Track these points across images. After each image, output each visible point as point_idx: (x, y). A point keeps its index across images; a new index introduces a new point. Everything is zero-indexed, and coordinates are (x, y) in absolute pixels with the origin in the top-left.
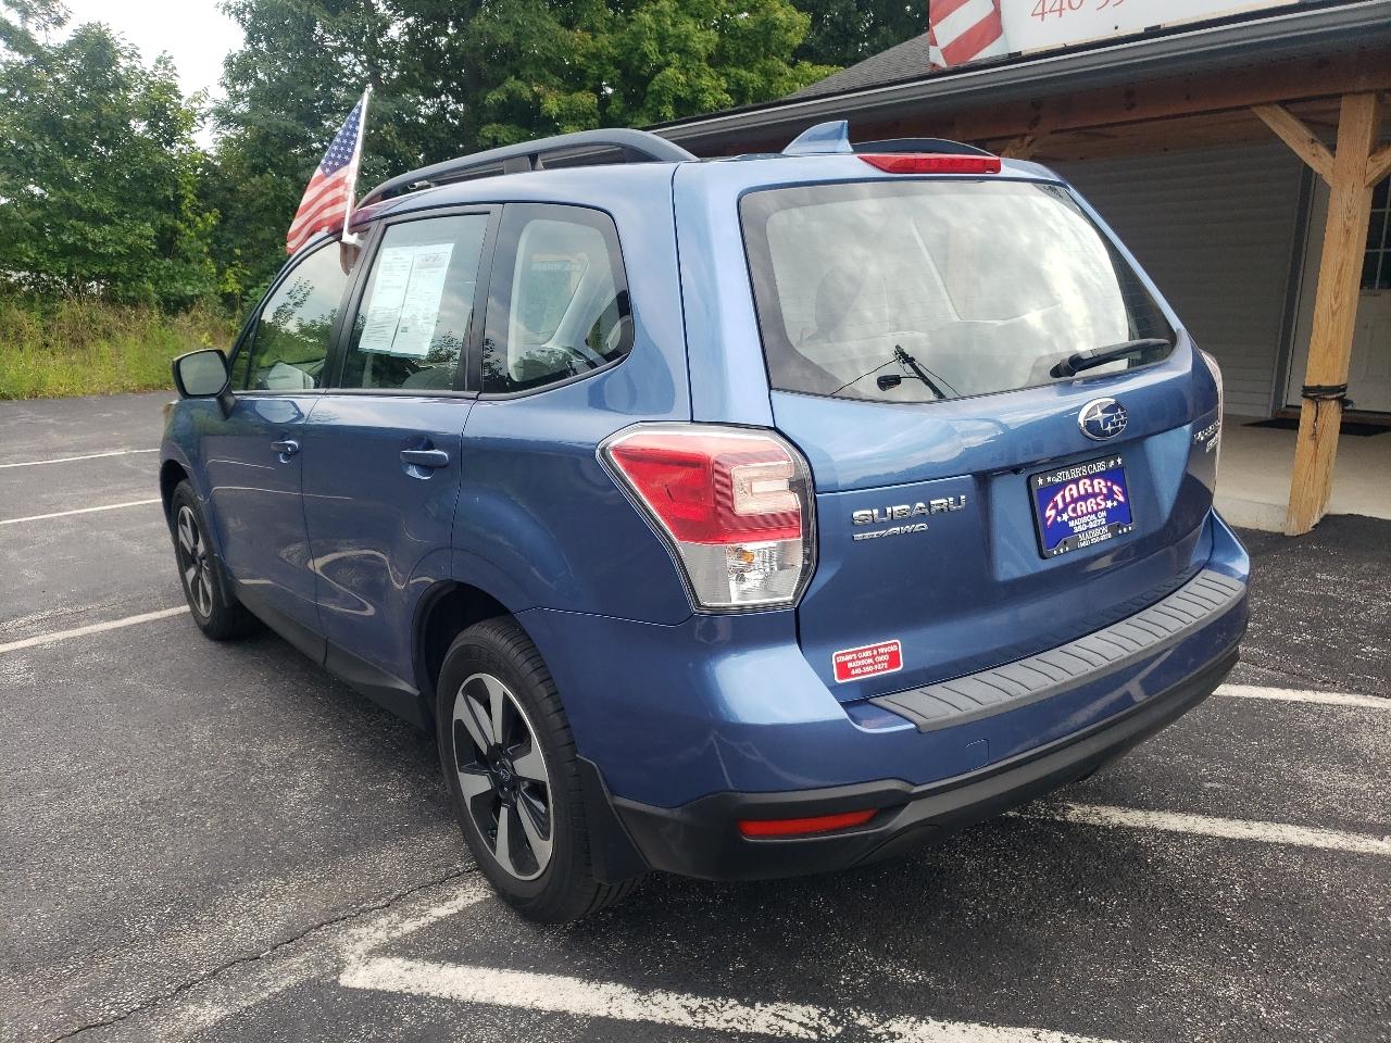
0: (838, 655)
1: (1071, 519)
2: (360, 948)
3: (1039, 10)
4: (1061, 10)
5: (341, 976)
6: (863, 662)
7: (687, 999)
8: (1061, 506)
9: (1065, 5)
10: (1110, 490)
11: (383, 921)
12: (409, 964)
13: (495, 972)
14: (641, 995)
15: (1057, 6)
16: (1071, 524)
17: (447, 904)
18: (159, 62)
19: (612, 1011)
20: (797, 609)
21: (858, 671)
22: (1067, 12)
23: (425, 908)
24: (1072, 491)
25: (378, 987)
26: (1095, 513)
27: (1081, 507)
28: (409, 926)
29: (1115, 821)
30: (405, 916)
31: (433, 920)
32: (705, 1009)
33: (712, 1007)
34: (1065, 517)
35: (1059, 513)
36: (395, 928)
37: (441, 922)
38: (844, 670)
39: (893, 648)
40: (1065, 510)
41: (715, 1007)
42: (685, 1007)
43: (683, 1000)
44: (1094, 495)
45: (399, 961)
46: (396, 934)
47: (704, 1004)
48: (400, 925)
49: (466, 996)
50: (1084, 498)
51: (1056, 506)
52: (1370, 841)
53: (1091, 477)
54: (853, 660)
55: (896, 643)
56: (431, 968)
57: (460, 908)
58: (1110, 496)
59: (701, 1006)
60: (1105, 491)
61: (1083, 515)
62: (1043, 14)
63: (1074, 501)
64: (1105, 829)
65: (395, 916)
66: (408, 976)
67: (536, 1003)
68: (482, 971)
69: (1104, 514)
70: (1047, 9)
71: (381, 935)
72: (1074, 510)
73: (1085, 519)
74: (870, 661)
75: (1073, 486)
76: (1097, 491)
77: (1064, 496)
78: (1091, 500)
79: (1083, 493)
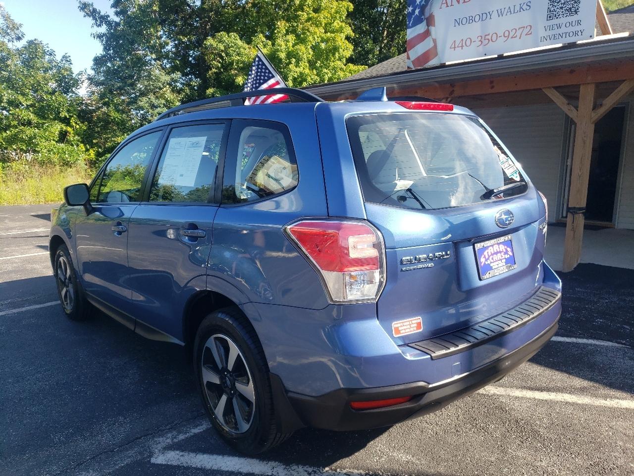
0: (395, 324)
1: (491, 263)
2: (160, 447)
3: (453, 46)
4: (462, 46)
5: (152, 459)
6: (405, 327)
7: (307, 468)
8: (487, 257)
9: (464, 44)
10: (506, 249)
11: (170, 435)
12: (181, 453)
13: (221, 457)
14: (286, 466)
15: (460, 45)
16: (491, 265)
17: (199, 428)
18: (63, 57)
19: (273, 473)
20: (377, 303)
21: (404, 331)
22: (465, 47)
23: (188, 429)
24: (491, 250)
25: (169, 463)
26: (501, 260)
27: (495, 257)
28: (181, 437)
29: (492, 392)
30: (179, 432)
31: (192, 434)
32: (315, 472)
33: (318, 471)
34: (489, 262)
35: (486, 260)
36: (175, 438)
37: (195, 435)
38: (398, 331)
39: (419, 321)
40: (488, 259)
41: (320, 471)
42: (306, 471)
43: (305, 468)
44: (500, 252)
45: (178, 452)
46: (175, 440)
47: (315, 470)
48: (177, 437)
49: (208, 467)
50: (496, 253)
51: (485, 257)
52: (601, 401)
53: (499, 244)
54: (401, 326)
55: (419, 319)
56: (192, 455)
57: (204, 429)
58: (506, 253)
59: (313, 471)
60: (504, 251)
61: (496, 261)
62: (455, 47)
63: (492, 254)
64: (488, 395)
65: (175, 433)
66: (182, 458)
67: (239, 470)
68: (215, 456)
69: (504, 261)
70: (456, 46)
71: (169, 441)
72: (492, 259)
73: (497, 263)
74: (409, 327)
75: (491, 248)
76: (501, 250)
77: (488, 252)
78: (499, 254)
79: (495, 251)
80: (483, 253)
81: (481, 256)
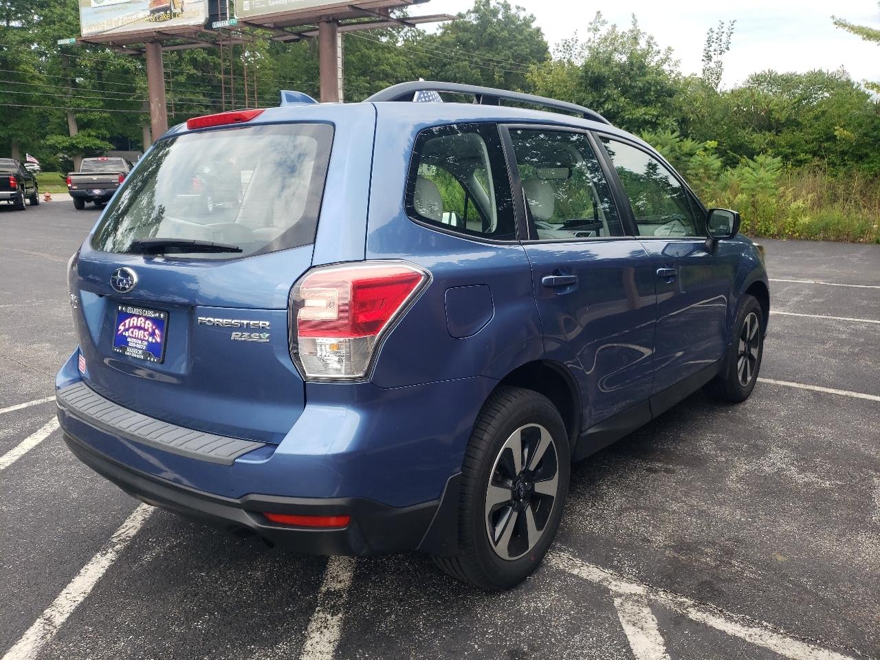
1: (129, 336)
8: (127, 327)
10: (154, 331)
16: (129, 340)
24: (134, 321)
26: (142, 340)
27: (136, 333)
34: (127, 334)
35: (125, 330)
40: (128, 330)
44: (145, 330)
50: (140, 328)
51: (125, 325)
53: (147, 318)
58: (152, 334)
60: (150, 330)
61: (135, 338)
63: (134, 327)
69: (146, 343)
72: (132, 332)
73: (136, 341)
75: (135, 318)
76: (146, 328)
77: (130, 322)
78: (142, 332)
79: (138, 325)
80: (124, 320)
81: (121, 322)
